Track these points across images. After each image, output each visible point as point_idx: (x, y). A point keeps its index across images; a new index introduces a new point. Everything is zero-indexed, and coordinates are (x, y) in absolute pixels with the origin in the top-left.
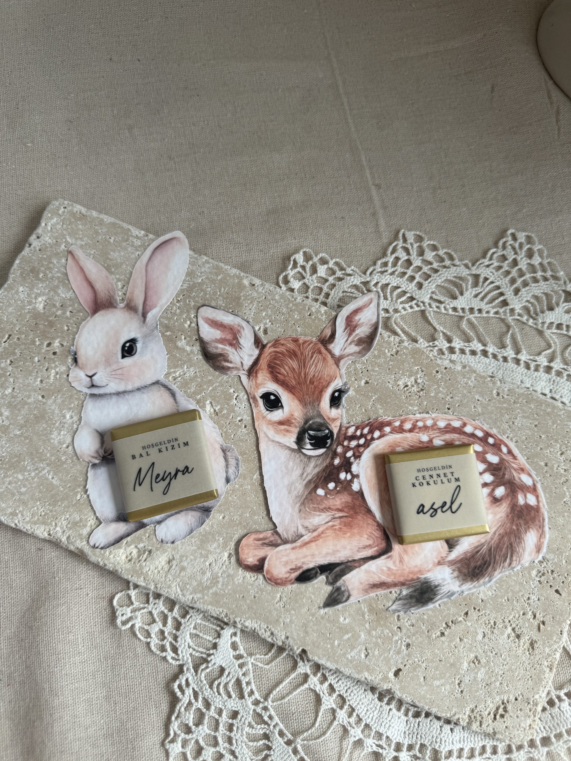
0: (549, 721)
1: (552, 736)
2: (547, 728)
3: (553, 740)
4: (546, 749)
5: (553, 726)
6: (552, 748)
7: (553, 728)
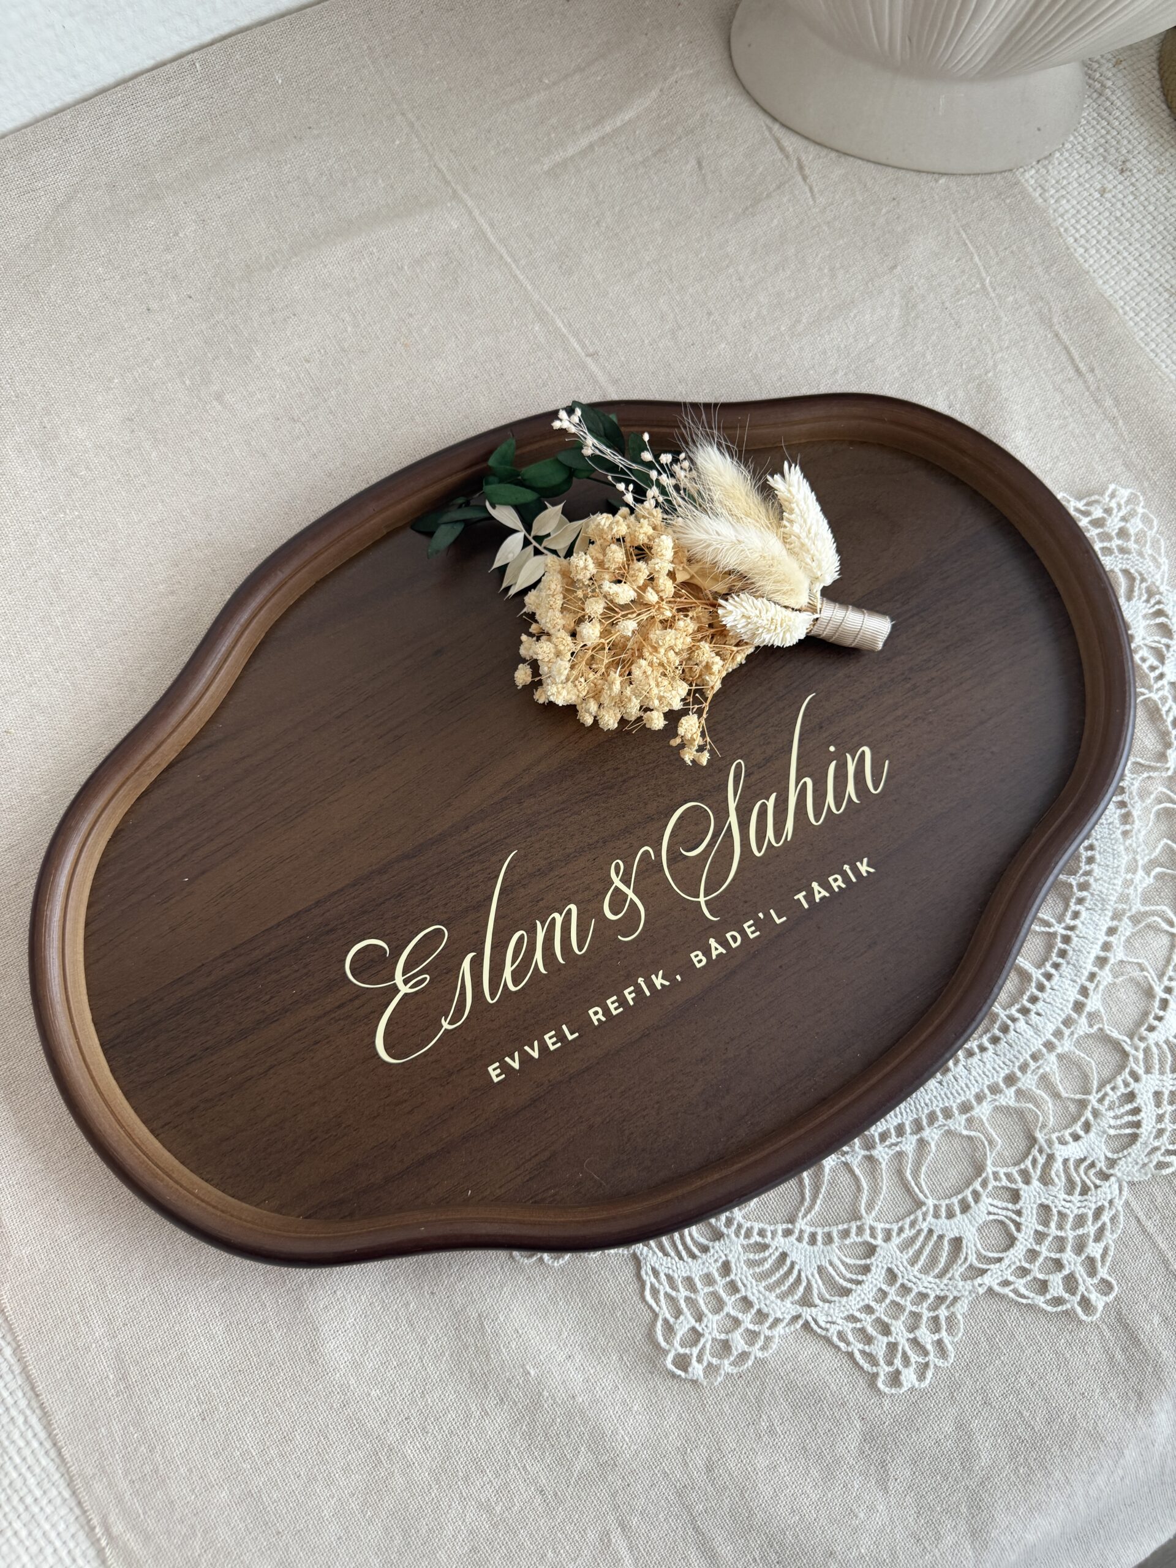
0: (1007, 1053)
1: (1016, 1070)
2: (1008, 1062)
3: (1019, 1074)
4: (1013, 1089)
5: (1014, 1056)
6: (1020, 1084)
7: (1014, 1059)
